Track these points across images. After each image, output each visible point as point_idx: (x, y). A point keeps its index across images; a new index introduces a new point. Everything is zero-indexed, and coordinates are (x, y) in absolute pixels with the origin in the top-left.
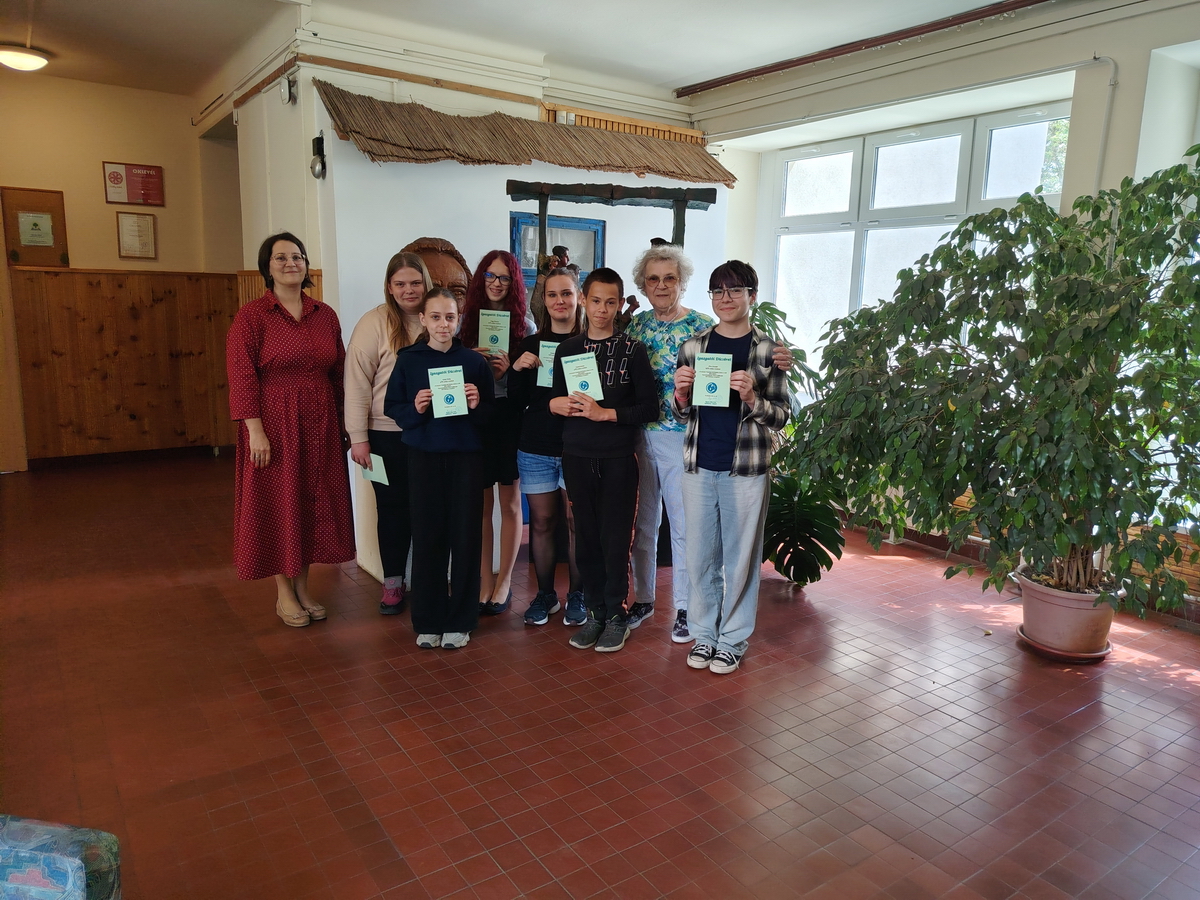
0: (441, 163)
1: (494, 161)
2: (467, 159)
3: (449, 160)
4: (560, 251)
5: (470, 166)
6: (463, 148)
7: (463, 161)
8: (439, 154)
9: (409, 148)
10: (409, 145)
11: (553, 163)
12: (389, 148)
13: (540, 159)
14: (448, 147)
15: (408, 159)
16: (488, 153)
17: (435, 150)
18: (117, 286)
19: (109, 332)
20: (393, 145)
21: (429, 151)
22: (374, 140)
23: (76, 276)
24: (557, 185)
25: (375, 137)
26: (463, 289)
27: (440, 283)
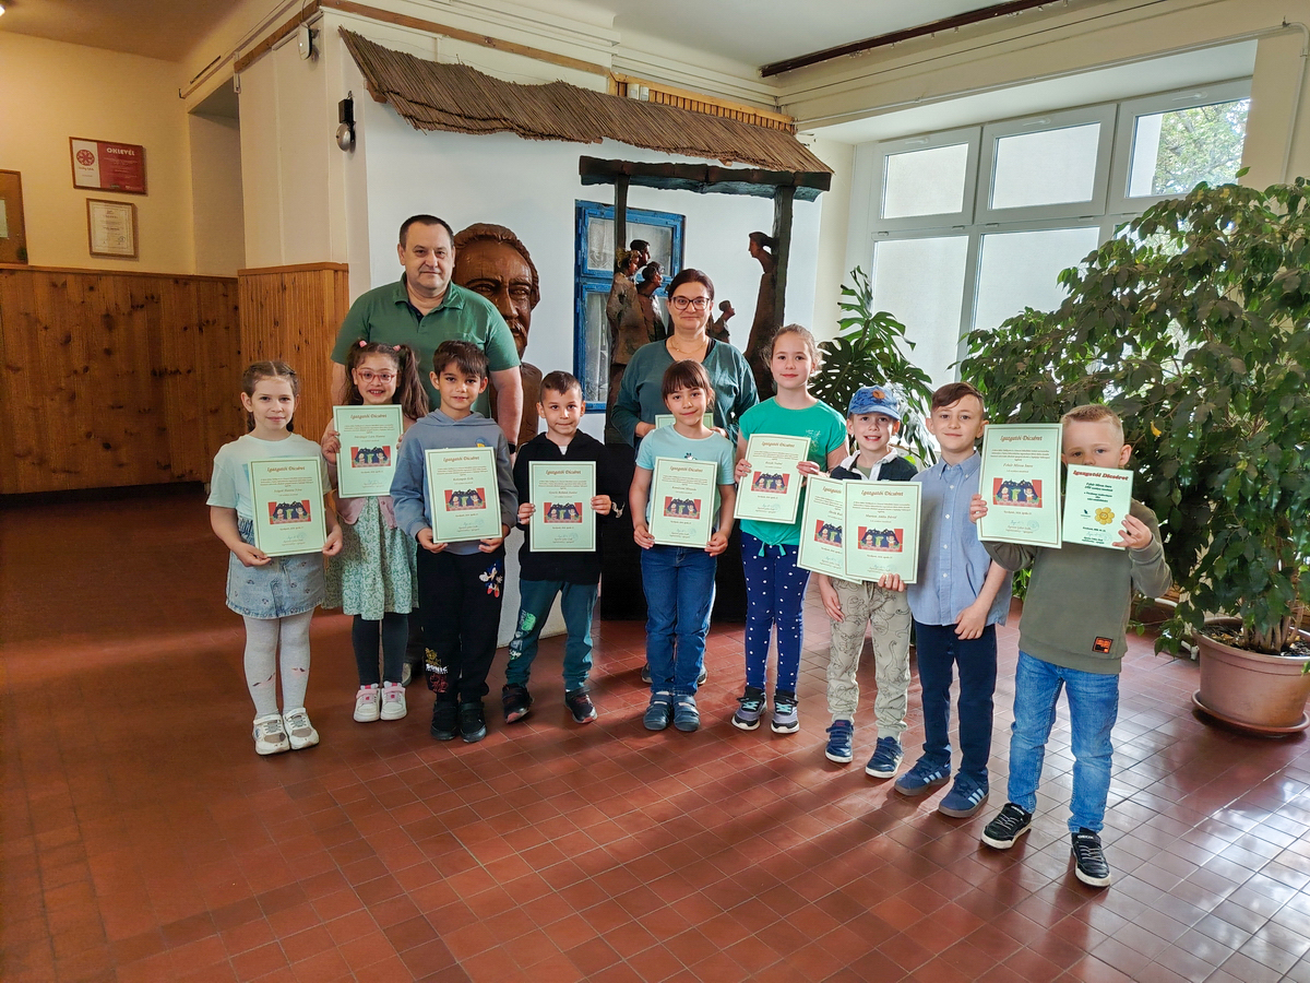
0: (498, 135)
1: (560, 136)
4: (639, 245)
5: (532, 141)
7: (524, 134)
8: (496, 124)
9: (459, 115)
10: (459, 112)
11: (629, 143)
12: (435, 114)
13: (613, 138)
14: (505, 116)
15: (459, 128)
17: (490, 119)
18: (86, 287)
19: (76, 345)
20: (440, 110)
21: (484, 120)
22: (416, 103)
23: (37, 275)
24: (640, 164)
25: (419, 100)
26: (527, 288)
27: (500, 279)
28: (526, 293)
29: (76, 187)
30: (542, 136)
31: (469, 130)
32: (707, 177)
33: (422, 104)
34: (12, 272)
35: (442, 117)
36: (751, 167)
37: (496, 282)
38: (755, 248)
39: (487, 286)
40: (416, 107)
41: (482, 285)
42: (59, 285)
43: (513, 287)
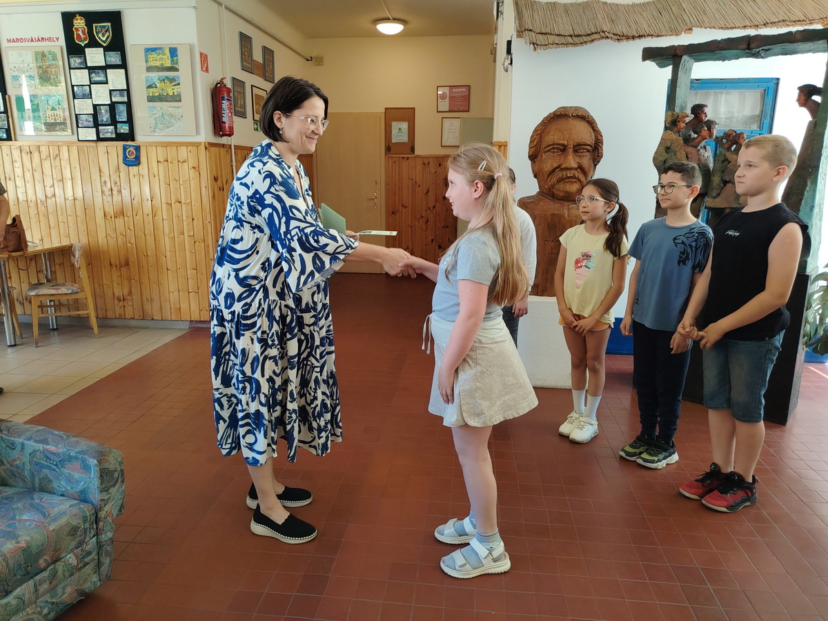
0: (596, 43)
1: (648, 35)
2: (620, 37)
3: (604, 40)
4: (698, 110)
5: (624, 43)
6: (621, 28)
7: (618, 39)
8: (595, 36)
9: (571, 36)
10: (572, 33)
11: (714, 28)
12: (552, 39)
13: (701, 27)
14: (605, 29)
15: (567, 44)
16: (645, 28)
17: (593, 34)
18: (438, 165)
19: (431, 194)
20: (559, 35)
21: (588, 35)
22: (542, 34)
23: (418, 159)
24: (690, 45)
25: (543, 31)
26: (589, 147)
27: (566, 143)
28: (588, 151)
29: (438, 112)
30: (633, 38)
31: (575, 44)
32: (749, 44)
33: (546, 34)
34: (408, 158)
35: (557, 39)
36: (794, 29)
37: (563, 145)
38: (803, 98)
39: (557, 149)
40: (540, 36)
41: (554, 148)
42: (426, 163)
43: (577, 148)
